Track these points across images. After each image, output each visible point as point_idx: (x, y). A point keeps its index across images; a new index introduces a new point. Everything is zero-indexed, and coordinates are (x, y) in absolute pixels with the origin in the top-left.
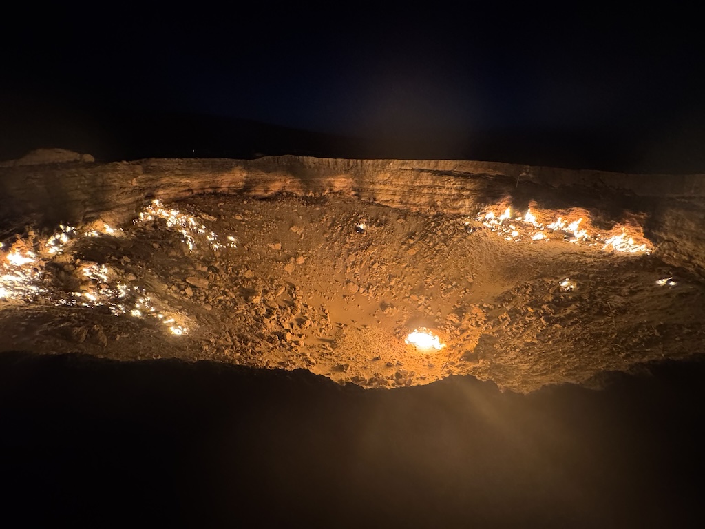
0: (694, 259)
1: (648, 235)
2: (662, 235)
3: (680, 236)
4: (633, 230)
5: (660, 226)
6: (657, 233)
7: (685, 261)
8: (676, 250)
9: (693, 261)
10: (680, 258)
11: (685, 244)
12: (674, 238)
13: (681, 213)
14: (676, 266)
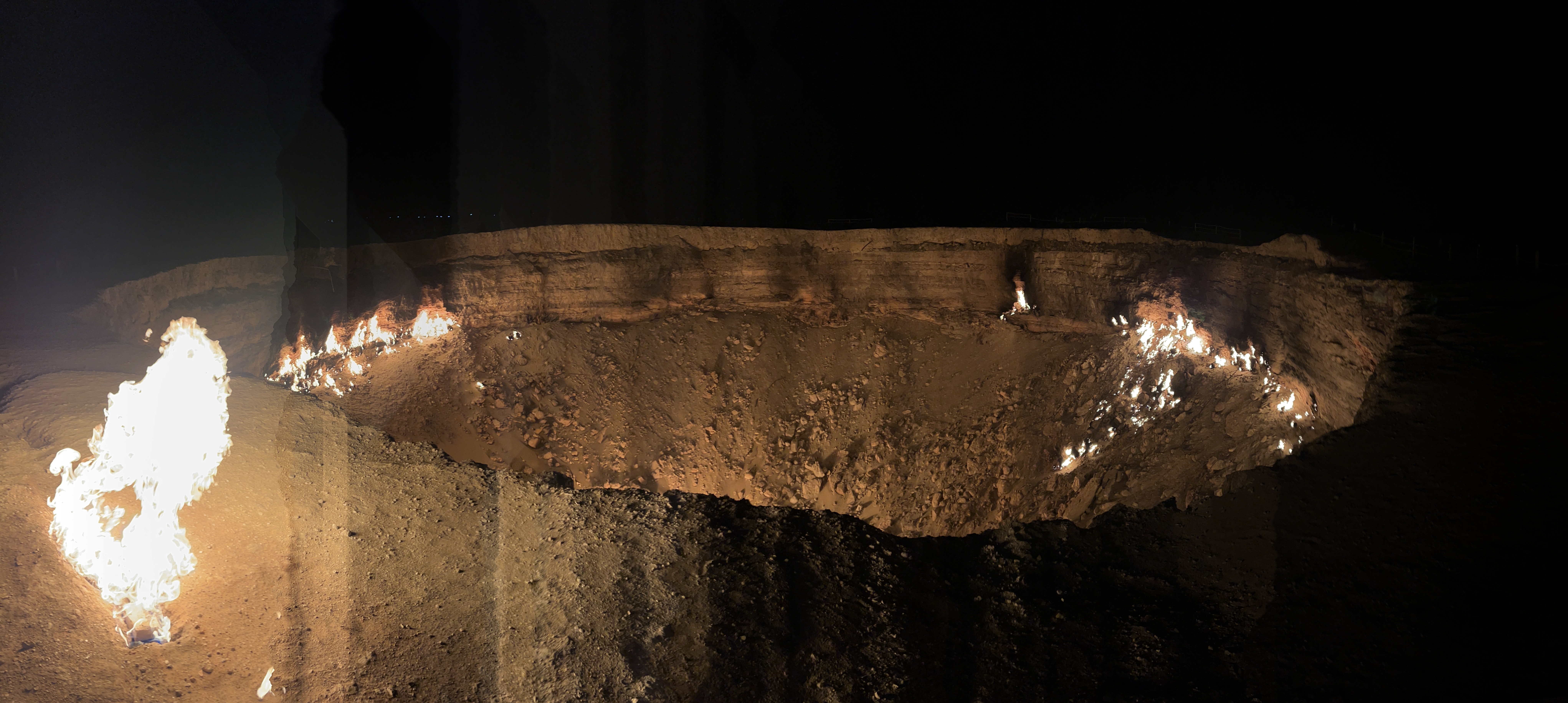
0: (496, 312)
1: (450, 308)
2: (462, 302)
3: (481, 297)
4: (432, 308)
5: (455, 294)
6: (456, 302)
7: (491, 318)
8: (479, 312)
9: (496, 315)
10: (485, 317)
11: (487, 302)
12: (474, 299)
13: (478, 274)
14: (486, 325)
